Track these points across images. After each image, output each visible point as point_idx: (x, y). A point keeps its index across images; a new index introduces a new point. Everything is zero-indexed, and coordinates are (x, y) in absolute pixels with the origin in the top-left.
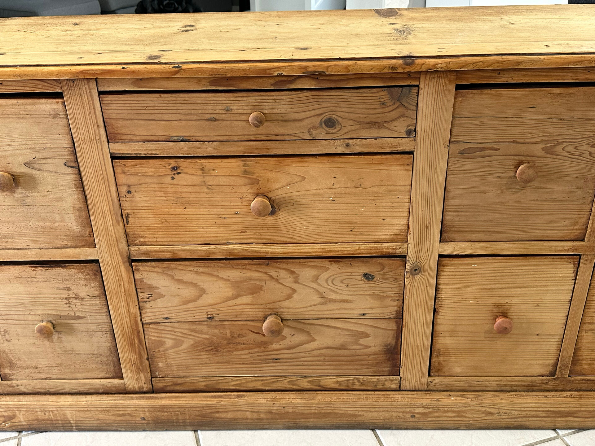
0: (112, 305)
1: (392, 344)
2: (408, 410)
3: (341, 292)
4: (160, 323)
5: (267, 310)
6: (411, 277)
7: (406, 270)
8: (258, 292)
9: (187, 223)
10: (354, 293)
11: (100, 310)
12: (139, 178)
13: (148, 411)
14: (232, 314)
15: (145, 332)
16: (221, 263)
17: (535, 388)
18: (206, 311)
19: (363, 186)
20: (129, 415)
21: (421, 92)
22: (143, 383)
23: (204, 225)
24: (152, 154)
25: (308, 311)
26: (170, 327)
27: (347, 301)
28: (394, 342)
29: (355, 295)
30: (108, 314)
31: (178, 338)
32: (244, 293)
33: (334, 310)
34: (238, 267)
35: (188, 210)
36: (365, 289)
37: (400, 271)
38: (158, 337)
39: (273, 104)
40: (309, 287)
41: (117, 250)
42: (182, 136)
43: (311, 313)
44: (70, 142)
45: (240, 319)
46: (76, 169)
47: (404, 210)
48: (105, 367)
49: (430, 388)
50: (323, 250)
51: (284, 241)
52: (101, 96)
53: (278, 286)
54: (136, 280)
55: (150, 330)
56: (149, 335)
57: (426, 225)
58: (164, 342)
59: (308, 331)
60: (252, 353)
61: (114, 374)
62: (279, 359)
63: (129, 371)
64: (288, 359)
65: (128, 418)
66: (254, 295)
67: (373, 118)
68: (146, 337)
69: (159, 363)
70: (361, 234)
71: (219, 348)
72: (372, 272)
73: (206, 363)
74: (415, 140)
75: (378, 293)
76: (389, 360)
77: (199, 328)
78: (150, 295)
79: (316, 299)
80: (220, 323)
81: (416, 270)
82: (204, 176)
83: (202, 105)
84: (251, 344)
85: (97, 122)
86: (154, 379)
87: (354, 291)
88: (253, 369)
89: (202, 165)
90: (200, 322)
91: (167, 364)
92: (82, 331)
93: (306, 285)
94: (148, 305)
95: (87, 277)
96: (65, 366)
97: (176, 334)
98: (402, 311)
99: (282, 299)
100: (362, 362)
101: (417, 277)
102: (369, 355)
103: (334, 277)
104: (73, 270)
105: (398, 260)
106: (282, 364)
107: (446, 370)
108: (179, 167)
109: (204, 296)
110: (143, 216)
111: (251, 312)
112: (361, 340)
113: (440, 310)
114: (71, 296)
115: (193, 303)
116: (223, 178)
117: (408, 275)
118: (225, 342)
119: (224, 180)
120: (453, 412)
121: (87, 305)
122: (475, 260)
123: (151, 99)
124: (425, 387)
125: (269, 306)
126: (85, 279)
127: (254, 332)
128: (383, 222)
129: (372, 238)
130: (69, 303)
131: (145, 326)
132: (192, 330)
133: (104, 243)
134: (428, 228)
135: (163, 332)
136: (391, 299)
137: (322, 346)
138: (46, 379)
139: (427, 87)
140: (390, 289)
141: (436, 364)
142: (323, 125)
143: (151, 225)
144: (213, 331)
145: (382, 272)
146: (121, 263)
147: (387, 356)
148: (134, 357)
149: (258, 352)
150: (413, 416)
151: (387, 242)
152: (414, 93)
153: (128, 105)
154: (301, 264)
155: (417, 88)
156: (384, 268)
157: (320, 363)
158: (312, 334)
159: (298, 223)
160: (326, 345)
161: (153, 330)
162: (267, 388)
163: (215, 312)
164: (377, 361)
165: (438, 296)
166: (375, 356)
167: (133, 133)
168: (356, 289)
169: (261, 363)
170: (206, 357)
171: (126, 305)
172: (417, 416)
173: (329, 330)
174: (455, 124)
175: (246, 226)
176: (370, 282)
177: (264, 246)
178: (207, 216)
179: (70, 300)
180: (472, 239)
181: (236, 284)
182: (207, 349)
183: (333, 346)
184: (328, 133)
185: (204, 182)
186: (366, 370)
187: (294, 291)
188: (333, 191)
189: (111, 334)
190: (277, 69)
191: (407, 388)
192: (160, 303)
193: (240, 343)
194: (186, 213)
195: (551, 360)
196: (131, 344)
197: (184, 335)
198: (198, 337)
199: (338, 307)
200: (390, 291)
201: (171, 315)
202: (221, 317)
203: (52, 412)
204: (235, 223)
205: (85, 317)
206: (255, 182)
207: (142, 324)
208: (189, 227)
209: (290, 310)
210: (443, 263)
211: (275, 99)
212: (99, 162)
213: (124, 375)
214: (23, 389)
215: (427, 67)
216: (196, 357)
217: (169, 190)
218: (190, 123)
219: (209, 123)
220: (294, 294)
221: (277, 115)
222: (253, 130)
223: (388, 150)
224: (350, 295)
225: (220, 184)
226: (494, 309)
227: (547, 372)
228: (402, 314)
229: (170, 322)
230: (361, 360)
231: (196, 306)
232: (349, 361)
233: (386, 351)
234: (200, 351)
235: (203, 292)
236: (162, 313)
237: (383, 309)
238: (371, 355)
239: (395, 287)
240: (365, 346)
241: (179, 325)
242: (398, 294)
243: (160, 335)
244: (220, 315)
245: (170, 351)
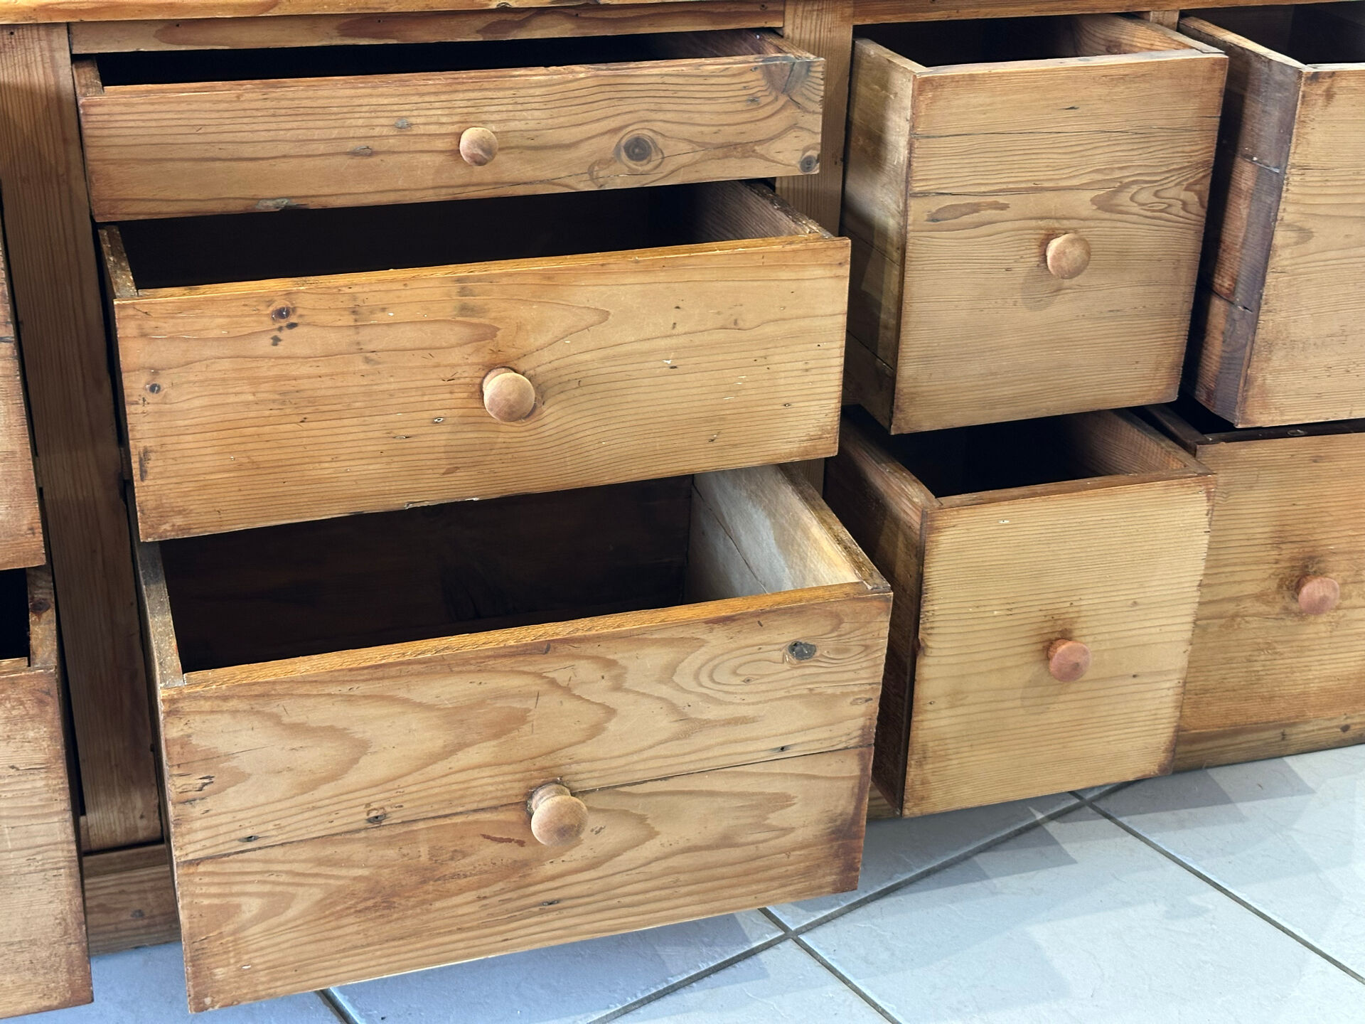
1: (848, 814)
3: (731, 698)
4: (229, 855)
5: (535, 774)
8: (514, 729)
10: (763, 697)
14: (440, 798)
15: (183, 888)
16: (420, 663)
18: (366, 800)
25: (644, 760)
26: (258, 861)
27: (744, 721)
28: (851, 808)
29: (765, 702)
31: (279, 889)
32: (475, 736)
33: (708, 748)
34: (464, 669)
36: (790, 683)
37: (880, 625)
38: (219, 896)
40: (650, 696)
43: (651, 764)
45: (460, 809)
53: (569, 705)
54: (168, 744)
55: (197, 880)
56: (192, 896)
58: (238, 906)
59: (639, 812)
60: (485, 898)
62: (558, 901)
64: (583, 896)
66: (502, 740)
69: (217, 970)
71: (395, 899)
72: (810, 638)
73: (356, 947)
75: (822, 688)
76: (836, 856)
77: (342, 851)
78: (206, 781)
79: (665, 725)
80: (406, 829)
84: (486, 872)
87: (763, 692)
88: (485, 941)
90: (347, 835)
91: (240, 969)
93: (643, 694)
94: (197, 810)
97: (273, 878)
99: (577, 739)
100: (772, 873)
102: (788, 852)
103: (716, 662)
105: (875, 599)
106: (565, 913)
109: (363, 761)
111: (492, 784)
112: (771, 816)
115: (333, 784)
118: (415, 879)
125: (540, 762)
127: (494, 839)
131: (183, 871)
132: (320, 862)
135: (238, 878)
136: (851, 699)
137: (675, 847)
140: (851, 675)
144: (381, 853)
145: (835, 634)
147: (832, 847)
149: (502, 891)
154: (634, 640)
156: (841, 622)
157: (663, 893)
158: (649, 821)
160: (683, 844)
161: (206, 880)
163: (393, 801)
164: (808, 864)
166: (802, 852)
168: (770, 687)
169: (511, 920)
170: (355, 928)
173: (696, 802)
176: (805, 663)
181: (455, 716)
182: (360, 907)
183: (700, 843)
186: (778, 891)
187: (611, 712)
192: (234, 798)
193: (456, 876)
197: (297, 880)
198: (339, 878)
199: (721, 739)
200: (852, 680)
201: (263, 828)
202: (407, 813)
209: (597, 765)
216: (326, 934)
220: (608, 720)
224: (753, 704)
229: (260, 848)
230: (769, 868)
231: (337, 792)
232: (738, 876)
233: (833, 832)
234: (340, 915)
235: (363, 747)
236: (236, 825)
237: (831, 727)
238: (794, 849)
239: (863, 669)
240: (782, 829)
241: (285, 853)
242: (870, 684)
243: (227, 890)
244: (405, 806)
245: (251, 931)
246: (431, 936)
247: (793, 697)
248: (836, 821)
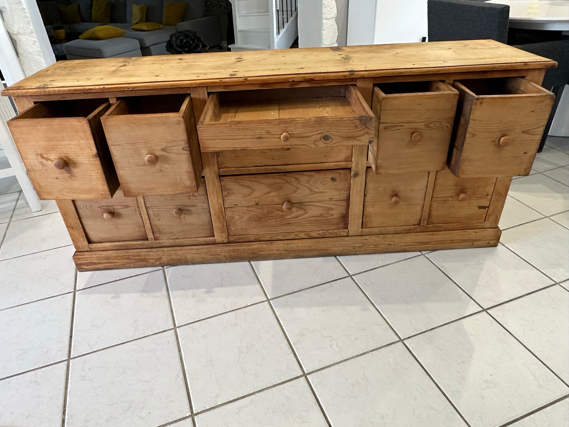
0: (210, 199)
2: (352, 245)
3: (321, 188)
4: (233, 207)
5: (284, 199)
6: (354, 178)
7: (351, 175)
8: (281, 190)
10: (327, 188)
11: (204, 202)
13: (227, 252)
14: (268, 201)
15: (226, 212)
16: (263, 175)
17: (411, 231)
18: (255, 200)
20: (218, 255)
22: (224, 238)
25: (304, 198)
26: (237, 209)
27: (323, 192)
28: (345, 212)
30: (208, 203)
31: (241, 215)
32: (273, 190)
33: (317, 197)
36: (332, 186)
37: (348, 175)
38: (232, 215)
41: (213, 171)
43: (306, 199)
45: (272, 204)
48: (206, 232)
49: (363, 234)
50: (312, 167)
51: (293, 163)
53: (290, 186)
54: (222, 186)
58: (235, 217)
59: (304, 208)
60: (277, 221)
61: (210, 235)
62: (290, 224)
63: (217, 233)
64: (295, 223)
65: (218, 256)
66: (278, 192)
68: (226, 215)
69: (232, 228)
70: (330, 158)
71: (261, 219)
72: (335, 177)
73: (255, 227)
75: (338, 187)
76: (343, 221)
77: (252, 209)
78: (228, 193)
79: (308, 192)
80: (261, 206)
81: (356, 175)
84: (277, 216)
86: (229, 236)
88: (277, 229)
90: (252, 206)
91: (236, 228)
92: (195, 213)
93: (304, 185)
94: (227, 198)
96: (186, 232)
97: (240, 213)
98: (349, 196)
99: (292, 193)
100: (331, 223)
101: (357, 179)
102: (333, 219)
103: (317, 180)
105: (347, 170)
106: (292, 226)
107: (369, 225)
109: (254, 193)
111: (277, 200)
112: (329, 212)
113: (367, 195)
114: (191, 195)
115: (249, 196)
117: (352, 178)
118: (264, 216)
120: (373, 245)
121: (198, 200)
124: (360, 234)
125: (286, 197)
127: (278, 210)
128: (340, 151)
129: (335, 160)
130: (189, 199)
131: (226, 209)
132: (248, 211)
134: (361, 154)
135: (234, 212)
136: (344, 190)
138: (177, 238)
141: (366, 222)
144: (258, 210)
145: (340, 177)
146: (215, 178)
148: (220, 225)
149: (280, 220)
150: (354, 248)
151: (342, 162)
154: (301, 175)
156: (341, 174)
157: (310, 224)
158: (306, 210)
160: (312, 215)
161: (229, 211)
162: (284, 239)
163: (260, 201)
164: (337, 222)
165: (367, 187)
166: (336, 220)
168: (328, 186)
169: (282, 226)
170: (255, 224)
171: (217, 199)
172: (356, 248)
173: (315, 207)
176: (334, 182)
179: (190, 197)
181: (270, 186)
182: (255, 220)
183: (316, 216)
186: (332, 227)
187: (298, 188)
189: (209, 214)
190: (291, 78)
191: (352, 235)
192: (233, 197)
193: (271, 216)
195: (418, 217)
196: (219, 218)
197: (244, 213)
198: (251, 214)
199: (319, 196)
200: (343, 186)
201: (238, 203)
203: (180, 255)
205: (197, 206)
207: (224, 208)
209: (296, 198)
210: (368, 171)
213: (215, 235)
214: (165, 244)
215: (360, 75)
216: (250, 224)
220: (297, 190)
224: (325, 189)
226: (392, 193)
227: (416, 223)
228: (349, 198)
229: (238, 207)
231: (250, 198)
233: (342, 216)
234: (252, 221)
235: (254, 190)
236: (234, 202)
237: (340, 196)
238: (334, 219)
239: (346, 184)
240: (332, 215)
241: (242, 208)
242: (347, 187)
244: (262, 202)
245: (237, 222)
247: (333, 189)
248: (342, 214)
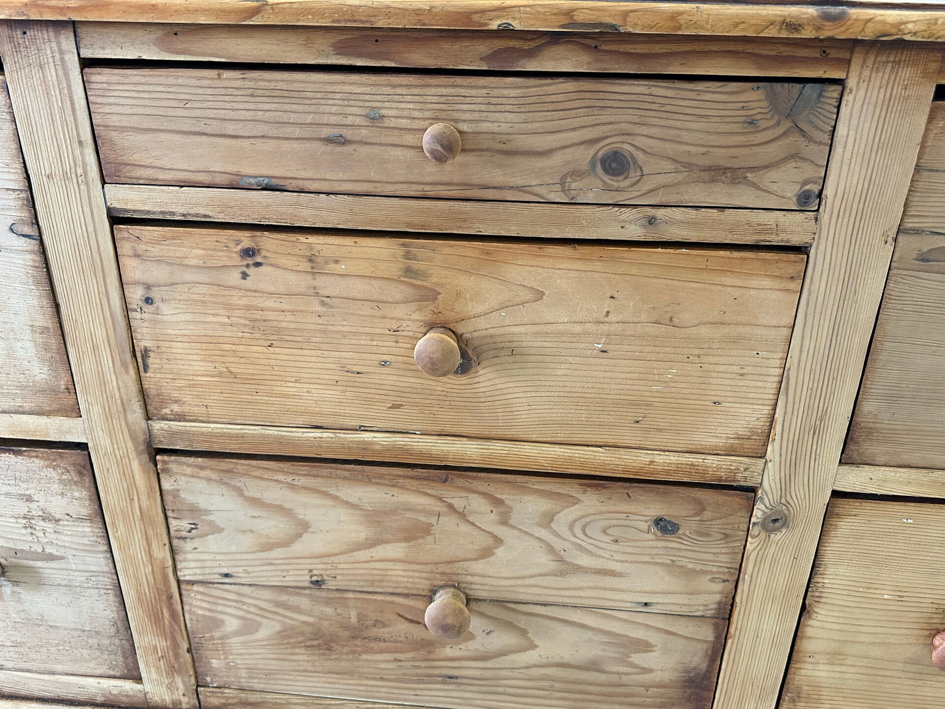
0: (117, 539)
1: (701, 670)
3: (601, 552)
4: (214, 583)
5: (438, 576)
6: (763, 535)
7: (753, 520)
8: (421, 537)
9: (275, 378)
10: (630, 558)
11: (92, 545)
12: (169, 268)
14: (363, 578)
15: (184, 599)
16: (346, 470)
18: (309, 567)
19: (676, 321)
21: (848, 98)
22: (181, 693)
23: (312, 386)
24: (197, 215)
25: (526, 586)
26: (235, 592)
27: (613, 574)
28: (704, 666)
29: (631, 562)
30: (109, 555)
32: (390, 536)
33: (581, 589)
34: (380, 481)
35: (278, 350)
36: (655, 552)
37: (740, 518)
38: (209, 610)
39: (483, 107)
40: (532, 535)
41: (124, 426)
42: (268, 177)
43: (531, 590)
44: (21, 177)
45: (380, 590)
46: (34, 242)
47: (768, 385)
48: (106, 657)
50: (570, 460)
51: (486, 432)
52: (86, 70)
53: (464, 528)
54: (164, 493)
55: (193, 595)
56: (191, 605)
57: (813, 422)
58: (222, 621)
59: (522, 627)
60: (400, 661)
61: (126, 671)
62: (456, 678)
63: (152, 669)
64: (475, 679)
66: (411, 544)
67: (720, 157)
68: (186, 608)
69: (213, 661)
70: (660, 430)
71: (333, 645)
72: (674, 516)
73: (307, 671)
74: (816, 219)
75: (683, 562)
76: (688, 700)
77: (294, 600)
78: (193, 526)
79: (545, 562)
80: (338, 595)
81: (776, 520)
82: (313, 274)
83: (313, 101)
84: (401, 642)
85: (78, 135)
86: (202, 689)
87: (630, 553)
88: (401, 691)
89: (311, 249)
90: (297, 589)
91: (228, 664)
92: (59, 585)
93: (526, 532)
94: (188, 546)
95: (64, 477)
96: (29, 648)
97: (245, 607)
98: (732, 605)
99: (470, 556)
100: (632, 700)
101: (777, 537)
102: (647, 687)
103: (588, 519)
104: (35, 460)
105: (737, 495)
106: (462, 687)
108: (259, 251)
109: (305, 536)
110: (178, 356)
111: (405, 577)
112: (633, 655)
113: (816, 610)
114: (34, 513)
115: (283, 549)
116: (357, 281)
117: (755, 531)
118: (346, 633)
119: (358, 288)
121: (66, 535)
122: (911, 507)
123: (198, 83)
125: (442, 568)
126: (61, 481)
127: (406, 619)
128: (714, 408)
129: (682, 442)
130: (31, 527)
131: (183, 587)
132: (278, 604)
133: (96, 410)
134: (817, 430)
135: (221, 601)
136: (710, 577)
137: (551, 660)
139: (863, 86)
140: (711, 557)
142: (599, 167)
143: (195, 378)
144: (321, 609)
145: (698, 518)
146: (133, 455)
147: (685, 692)
148: (162, 644)
149: (413, 659)
151: (717, 454)
152: (829, 101)
153: (146, 95)
154: (518, 487)
155: (840, 88)
156: (703, 509)
157: (542, 693)
158: (529, 635)
159: (518, 395)
160: (557, 660)
161: (199, 597)
163: (328, 572)
164: (663, 700)
165: (817, 579)
166: (659, 690)
167: (157, 163)
168: (635, 550)
169: (420, 682)
171: (145, 541)
173: (568, 629)
174: (920, 185)
175: (403, 395)
176: (668, 537)
177: (440, 440)
178: (319, 365)
179: (32, 521)
180: (914, 462)
181: (374, 517)
182: (309, 643)
183: (572, 662)
184: (608, 189)
185: (315, 288)
187: (499, 541)
188: (605, 328)
189: (116, 595)
190: (498, 13)
192: (213, 543)
193: (377, 639)
194: (272, 356)
196: (156, 619)
197: (262, 613)
198: (291, 619)
199: (591, 584)
200: (709, 561)
201: (235, 570)
202: (340, 583)
204: (377, 387)
205: (64, 558)
206: (429, 295)
207: (178, 582)
208: (278, 388)
209: (487, 581)
210: (837, 510)
211: (488, 96)
212: (84, 229)
213: (143, 674)
215: (880, 27)
216: (286, 657)
217: (235, 301)
218: (286, 145)
219: (330, 148)
220: (497, 547)
221: (489, 136)
222: (431, 171)
223: (749, 239)
224: (620, 561)
225: (351, 295)
226: (935, 616)
228: (731, 611)
229: (235, 584)
230: (632, 695)
231: (289, 556)
232: (603, 695)
233: (686, 681)
234: (294, 645)
235: (303, 527)
236: (217, 564)
237: (691, 596)
238: (651, 686)
239: (722, 553)
240: (643, 668)
241: (252, 592)
242: (728, 568)
243: (214, 607)
244: (338, 577)
245: (234, 641)
246: (360, 678)
247: (657, 564)
248: (690, 672)
